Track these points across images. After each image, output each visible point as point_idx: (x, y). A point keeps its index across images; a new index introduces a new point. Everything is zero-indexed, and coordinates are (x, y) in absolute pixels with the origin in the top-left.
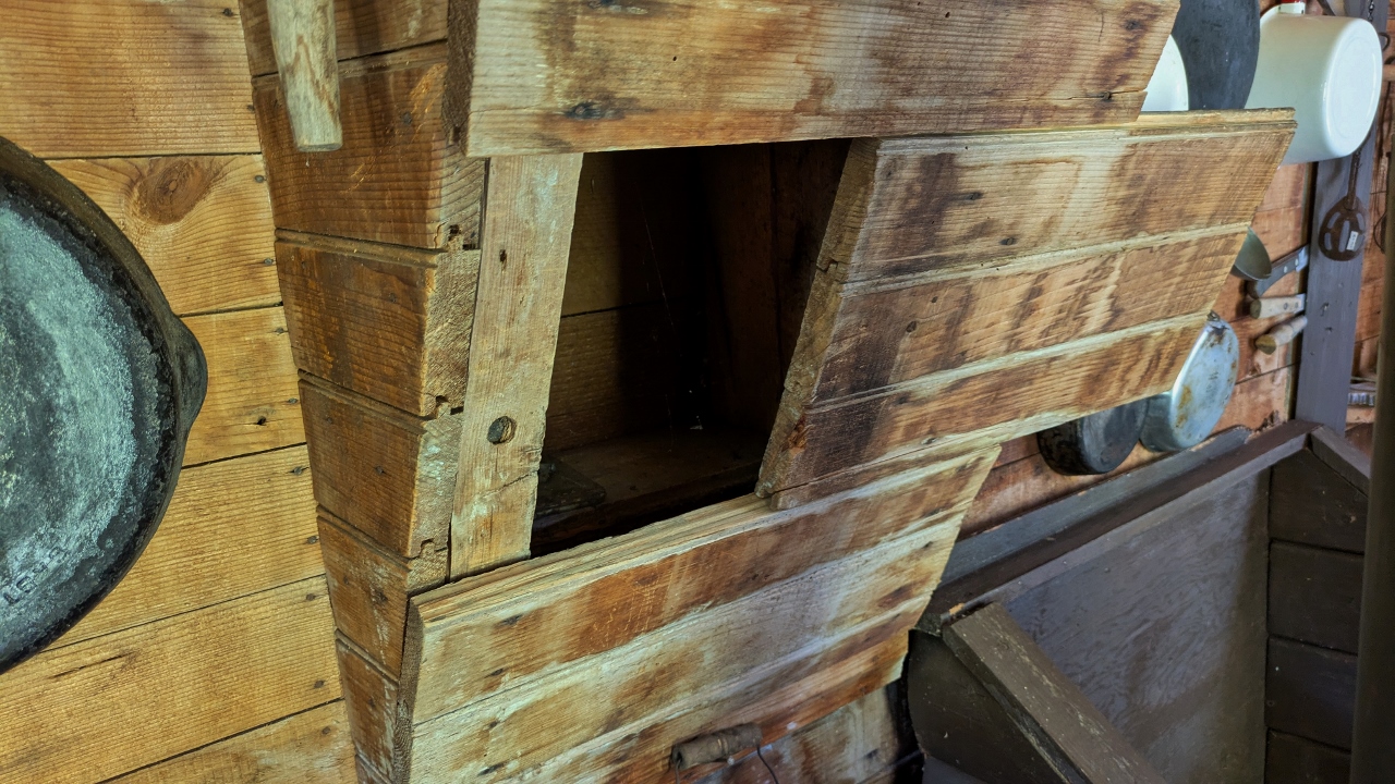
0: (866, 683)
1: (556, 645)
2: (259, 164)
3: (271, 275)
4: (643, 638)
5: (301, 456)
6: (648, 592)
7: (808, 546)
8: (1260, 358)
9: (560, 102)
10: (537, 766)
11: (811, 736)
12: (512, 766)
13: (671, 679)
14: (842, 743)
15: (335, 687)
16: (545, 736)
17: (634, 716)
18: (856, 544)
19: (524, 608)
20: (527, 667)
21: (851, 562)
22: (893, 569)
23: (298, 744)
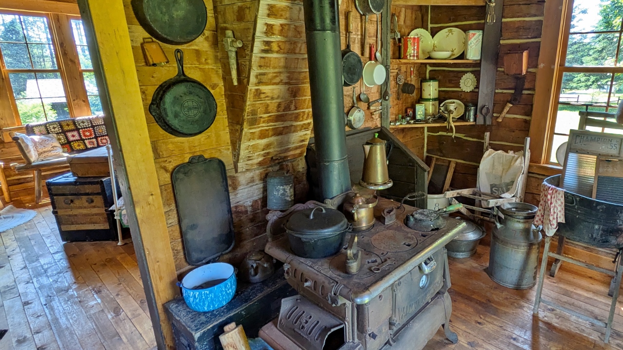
0: (301, 154)
1: (257, 137)
2: (223, 84)
3: (224, 96)
4: (266, 139)
5: (226, 116)
6: (267, 132)
7: (287, 130)
8: (373, 116)
9: (257, 82)
10: (254, 153)
11: (293, 163)
12: (251, 152)
13: (270, 146)
14: (298, 165)
15: (230, 144)
16: (255, 149)
17: (266, 150)
18: (294, 131)
19: (253, 131)
20: (253, 139)
21: (294, 134)
22: (301, 136)
23: (226, 150)
